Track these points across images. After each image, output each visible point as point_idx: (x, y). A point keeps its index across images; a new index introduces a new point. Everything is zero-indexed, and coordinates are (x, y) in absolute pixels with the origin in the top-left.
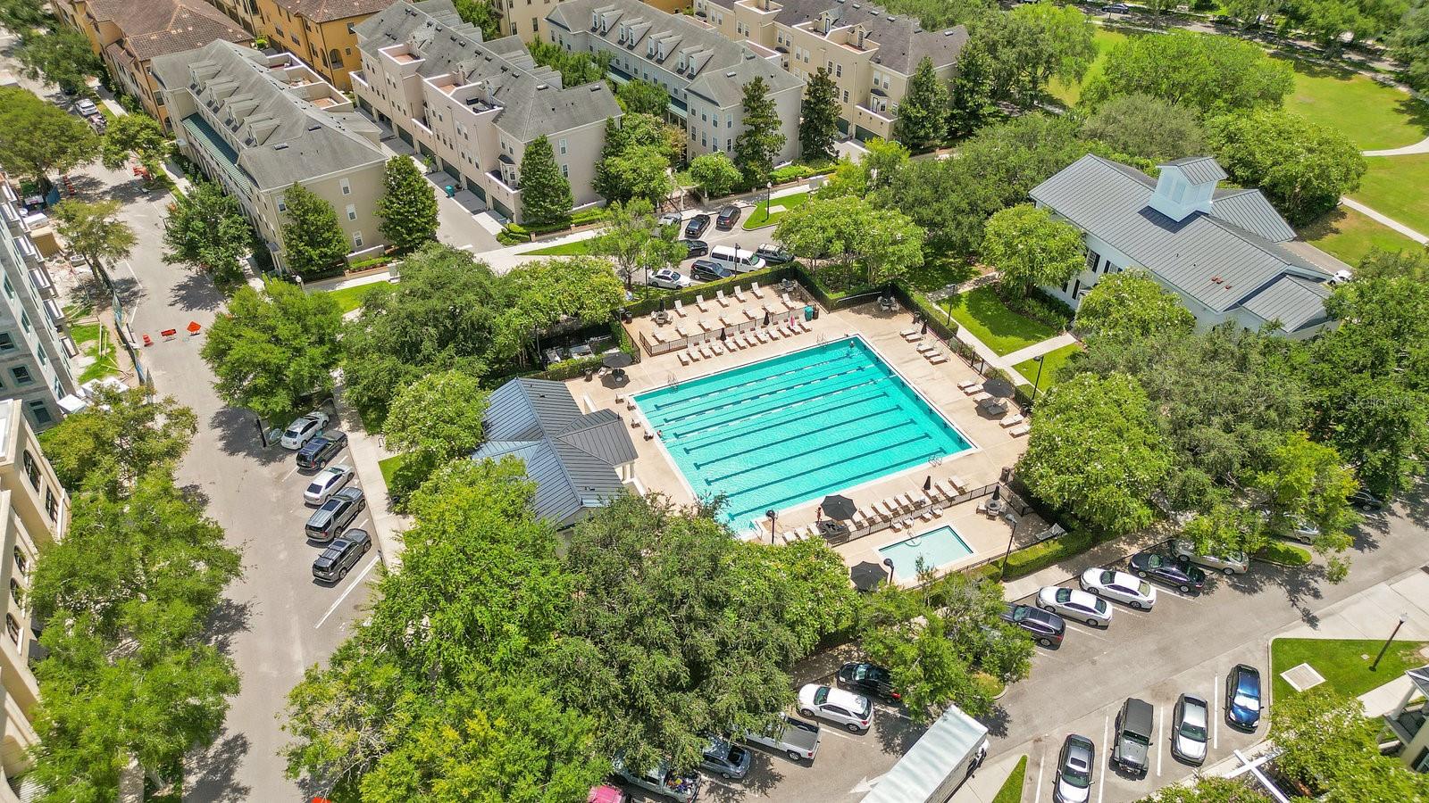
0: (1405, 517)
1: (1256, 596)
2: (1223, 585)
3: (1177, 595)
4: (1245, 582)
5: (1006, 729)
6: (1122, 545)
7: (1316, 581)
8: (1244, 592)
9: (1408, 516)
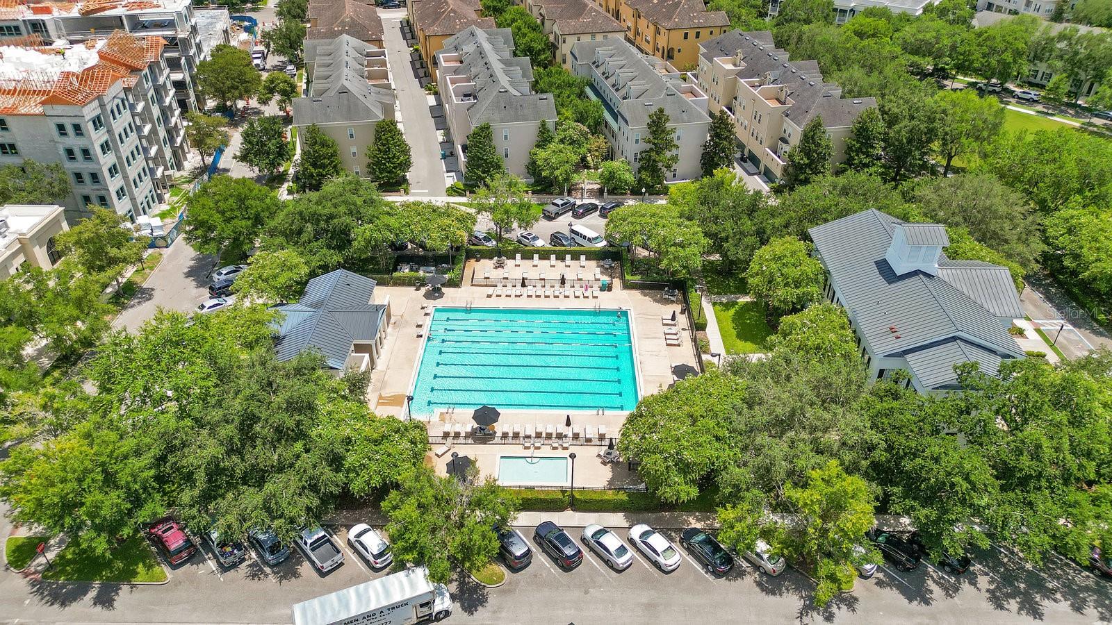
0: (983, 591)
1: (771, 597)
2: (749, 580)
3: (703, 572)
4: (771, 584)
5: (476, 610)
6: (691, 519)
7: (839, 608)
8: (763, 591)
9: (988, 591)
